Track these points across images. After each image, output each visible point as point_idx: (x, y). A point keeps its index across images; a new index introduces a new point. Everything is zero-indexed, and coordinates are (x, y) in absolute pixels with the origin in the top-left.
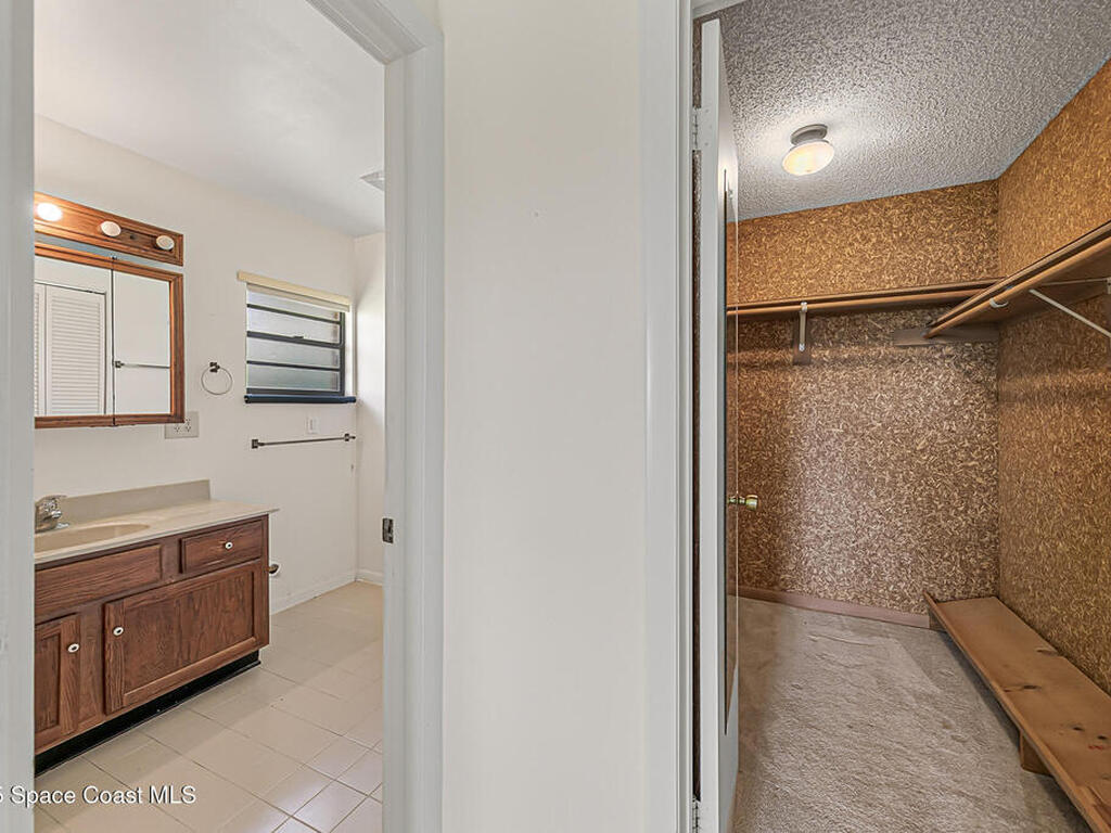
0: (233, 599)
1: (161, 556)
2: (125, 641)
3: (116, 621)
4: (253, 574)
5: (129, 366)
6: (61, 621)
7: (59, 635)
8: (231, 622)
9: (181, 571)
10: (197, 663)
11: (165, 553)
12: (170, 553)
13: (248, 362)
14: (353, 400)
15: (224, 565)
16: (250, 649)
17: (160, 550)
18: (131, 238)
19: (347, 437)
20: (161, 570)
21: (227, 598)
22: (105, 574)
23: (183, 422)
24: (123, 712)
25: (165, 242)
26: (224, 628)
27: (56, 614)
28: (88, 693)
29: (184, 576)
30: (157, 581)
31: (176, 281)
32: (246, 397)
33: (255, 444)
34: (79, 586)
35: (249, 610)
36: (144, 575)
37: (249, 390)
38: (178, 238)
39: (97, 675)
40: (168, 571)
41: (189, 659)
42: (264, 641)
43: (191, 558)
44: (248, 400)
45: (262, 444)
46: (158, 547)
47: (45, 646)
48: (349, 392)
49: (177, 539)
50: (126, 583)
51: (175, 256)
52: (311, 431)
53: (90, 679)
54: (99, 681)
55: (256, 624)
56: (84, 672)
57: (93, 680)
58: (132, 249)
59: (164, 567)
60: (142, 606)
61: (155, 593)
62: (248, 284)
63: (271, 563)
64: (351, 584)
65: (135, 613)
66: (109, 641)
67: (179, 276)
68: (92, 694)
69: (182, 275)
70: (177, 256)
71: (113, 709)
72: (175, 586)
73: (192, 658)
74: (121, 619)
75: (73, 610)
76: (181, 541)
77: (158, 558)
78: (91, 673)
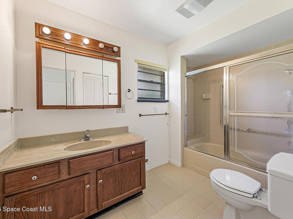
0: (135, 172)
1: (113, 155)
2: (103, 184)
3: (100, 177)
4: (141, 163)
5: (112, 94)
6: (85, 176)
7: (84, 181)
8: (134, 180)
9: (119, 160)
10: (124, 194)
11: (114, 153)
12: (116, 153)
13: (138, 89)
14: (168, 101)
15: (132, 159)
16: (140, 190)
17: (113, 153)
18: (107, 49)
19: (166, 114)
20: (113, 160)
21: (133, 171)
22: (97, 160)
23: (121, 108)
24: (103, 209)
25: (115, 49)
26: (132, 182)
27: (84, 173)
28: (93, 201)
29: (120, 162)
30: (112, 163)
31: (119, 62)
32: (137, 100)
33: (140, 115)
34: (89, 164)
35: (139, 176)
36: (108, 161)
37: (138, 98)
38: (119, 48)
39: (95, 195)
40: (115, 160)
41: (121, 192)
42: (144, 188)
43: (122, 156)
44: (138, 101)
45: (142, 115)
46: (112, 151)
47: (80, 184)
48: (166, 99)
49: (118, 149)
50: (103, 164)
51: (118, 54)
52: (155, 112)
53: (93, 196)
54: (96, 198)
55: (141, 181)
56: (92, 194)
57: (94, 196)
58: (107, 52)
59: (114, 159)
60: (108, 172)
61: (112, 168)
62: (138, 63)
63: (146, 158)
64: (167, 163)
65: (106, 175)
66: (98, 184)
67: (119, 61)
68: (94, 201)
69: (120, 60)
70: (119, 54)
71: (100, 208)
72: (117, 166)
73: (122, 193)
74: (102, 177)
75: (88, 172)
76: (119, 149)
77: (112, 155)
78: (94, 194)
